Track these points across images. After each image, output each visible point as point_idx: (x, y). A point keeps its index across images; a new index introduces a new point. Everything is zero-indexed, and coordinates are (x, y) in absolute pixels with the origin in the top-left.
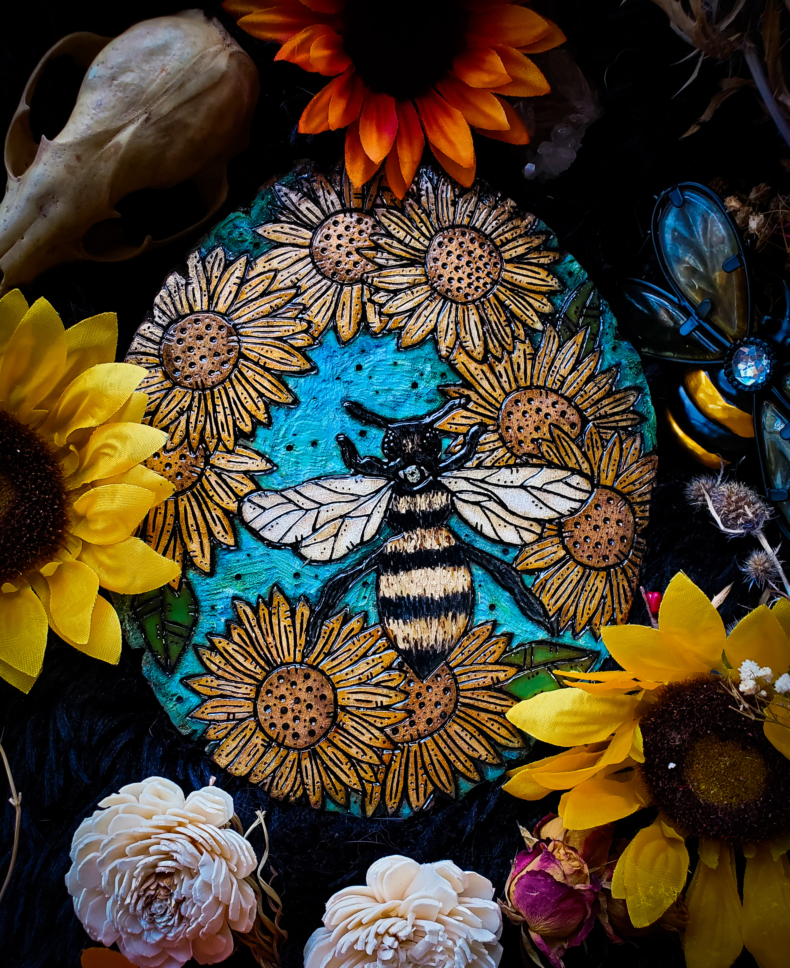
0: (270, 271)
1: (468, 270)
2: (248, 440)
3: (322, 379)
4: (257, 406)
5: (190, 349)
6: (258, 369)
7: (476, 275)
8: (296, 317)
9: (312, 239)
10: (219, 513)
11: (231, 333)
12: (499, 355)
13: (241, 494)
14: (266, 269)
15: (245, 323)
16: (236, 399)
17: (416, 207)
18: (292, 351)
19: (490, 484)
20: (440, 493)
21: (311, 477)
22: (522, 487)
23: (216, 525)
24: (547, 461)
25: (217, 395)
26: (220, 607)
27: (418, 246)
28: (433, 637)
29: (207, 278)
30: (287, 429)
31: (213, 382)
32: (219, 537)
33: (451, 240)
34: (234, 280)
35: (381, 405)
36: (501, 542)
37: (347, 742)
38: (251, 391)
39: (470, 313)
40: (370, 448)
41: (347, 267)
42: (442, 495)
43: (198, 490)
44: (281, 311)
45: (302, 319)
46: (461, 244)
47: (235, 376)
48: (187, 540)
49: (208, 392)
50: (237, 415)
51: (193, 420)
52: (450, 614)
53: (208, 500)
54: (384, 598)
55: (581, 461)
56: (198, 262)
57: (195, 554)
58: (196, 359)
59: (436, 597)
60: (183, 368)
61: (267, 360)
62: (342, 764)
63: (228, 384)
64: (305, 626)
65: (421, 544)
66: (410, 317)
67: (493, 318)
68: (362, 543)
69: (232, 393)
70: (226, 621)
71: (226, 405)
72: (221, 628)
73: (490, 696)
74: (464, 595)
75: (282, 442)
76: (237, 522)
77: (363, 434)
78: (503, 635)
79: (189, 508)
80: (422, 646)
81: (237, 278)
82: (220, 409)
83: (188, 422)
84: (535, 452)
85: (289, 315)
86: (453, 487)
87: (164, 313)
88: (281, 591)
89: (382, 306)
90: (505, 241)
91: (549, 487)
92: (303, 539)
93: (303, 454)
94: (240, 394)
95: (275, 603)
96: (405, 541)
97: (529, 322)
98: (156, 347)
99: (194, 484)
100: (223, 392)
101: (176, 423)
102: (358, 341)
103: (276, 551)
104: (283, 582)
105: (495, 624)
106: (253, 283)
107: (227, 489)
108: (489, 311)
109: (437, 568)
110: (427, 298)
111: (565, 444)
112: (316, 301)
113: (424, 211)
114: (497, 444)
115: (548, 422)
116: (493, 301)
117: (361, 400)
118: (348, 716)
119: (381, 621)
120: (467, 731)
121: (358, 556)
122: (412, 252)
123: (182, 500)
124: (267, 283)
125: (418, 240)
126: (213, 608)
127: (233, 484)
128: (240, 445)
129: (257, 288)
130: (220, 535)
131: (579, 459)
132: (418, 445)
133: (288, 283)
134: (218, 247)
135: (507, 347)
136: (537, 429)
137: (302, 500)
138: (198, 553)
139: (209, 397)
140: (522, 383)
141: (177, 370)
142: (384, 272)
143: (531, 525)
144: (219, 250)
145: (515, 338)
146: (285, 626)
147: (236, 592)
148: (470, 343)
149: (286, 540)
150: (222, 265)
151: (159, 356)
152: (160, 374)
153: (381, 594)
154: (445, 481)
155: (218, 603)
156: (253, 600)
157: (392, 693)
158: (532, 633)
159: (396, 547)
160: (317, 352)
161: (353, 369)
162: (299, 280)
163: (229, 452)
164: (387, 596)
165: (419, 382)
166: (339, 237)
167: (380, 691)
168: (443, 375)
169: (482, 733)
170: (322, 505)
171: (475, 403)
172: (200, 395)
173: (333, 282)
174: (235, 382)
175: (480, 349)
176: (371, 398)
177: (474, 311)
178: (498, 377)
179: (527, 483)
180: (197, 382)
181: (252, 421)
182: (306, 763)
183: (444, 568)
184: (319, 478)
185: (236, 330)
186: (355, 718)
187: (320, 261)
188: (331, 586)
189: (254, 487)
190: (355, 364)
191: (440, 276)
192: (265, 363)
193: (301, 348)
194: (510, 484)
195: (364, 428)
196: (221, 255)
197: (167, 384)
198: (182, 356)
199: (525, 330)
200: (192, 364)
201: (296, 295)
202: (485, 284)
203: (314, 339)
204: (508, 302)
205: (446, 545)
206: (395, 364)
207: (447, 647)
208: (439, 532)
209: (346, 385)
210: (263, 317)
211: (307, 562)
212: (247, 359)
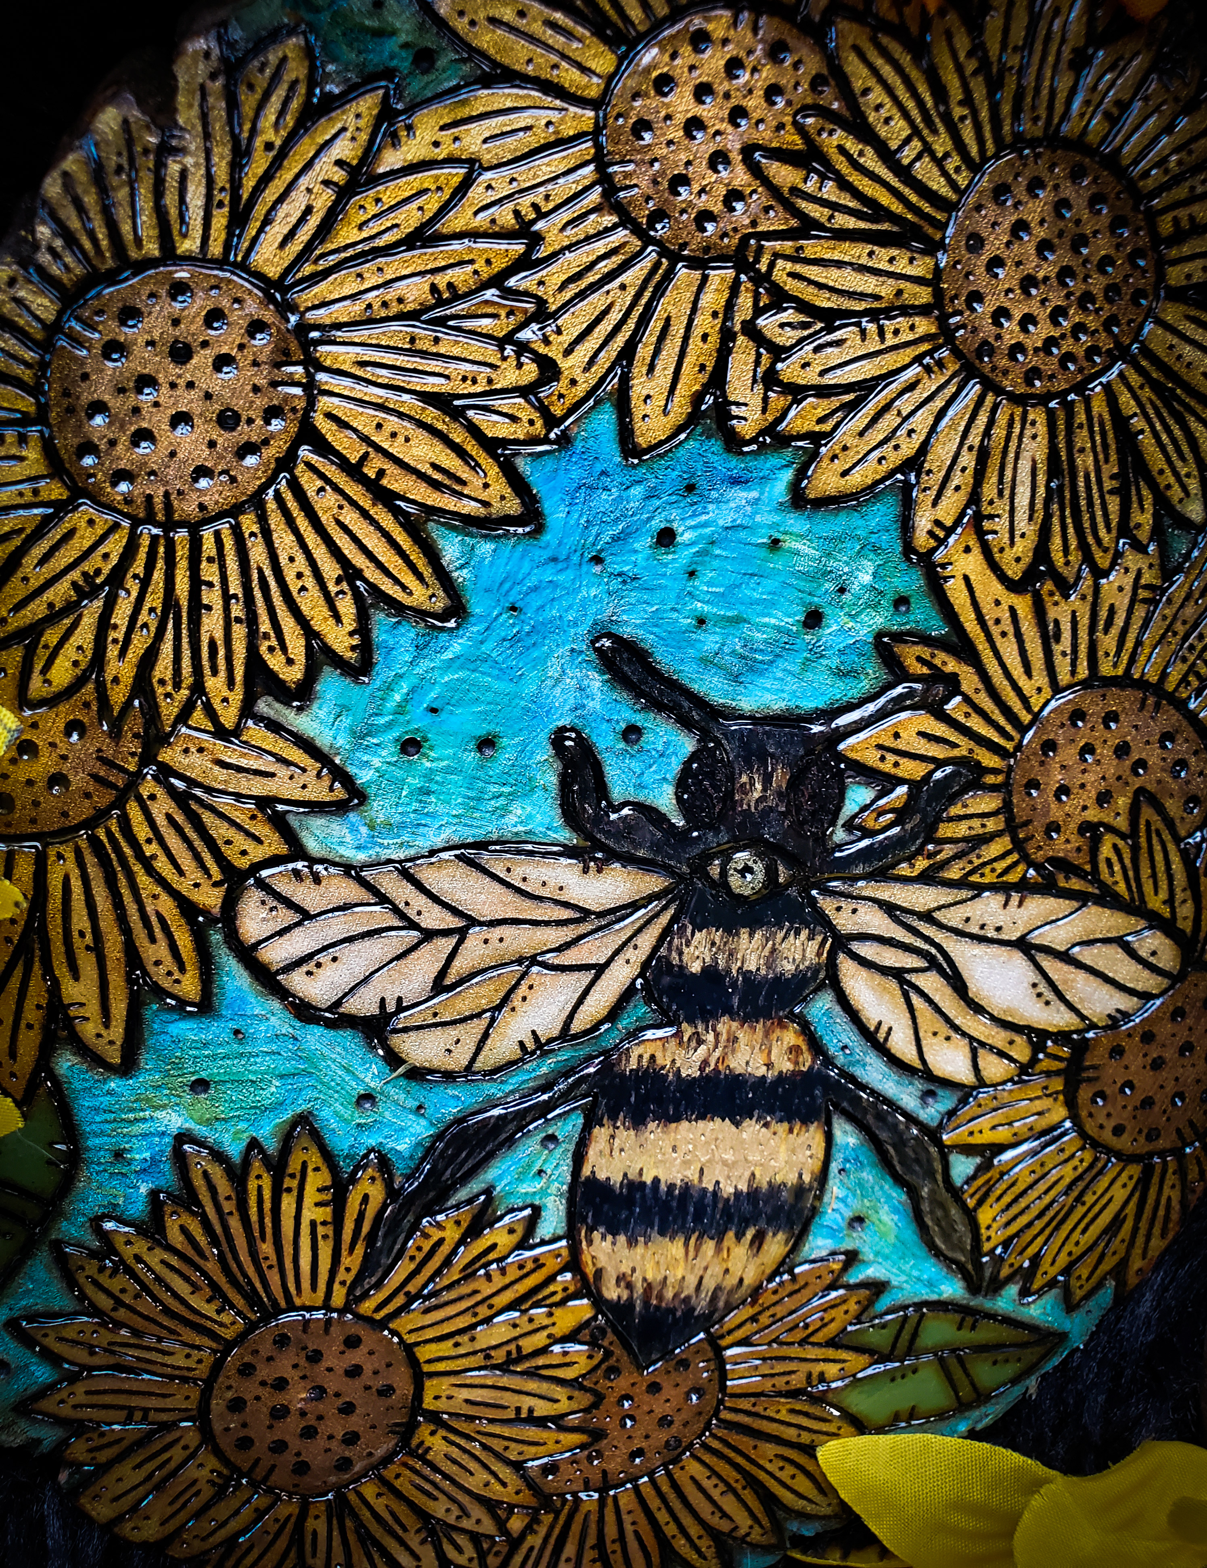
0: (451, 161)
1: (1057, 299)
2: (288, 704)
3: (546, 554)
4: (332, 608)
5: (146, 381)
6: (354, 490)
7: (1075, 316)
8: (509, 338)
9: (610, 79)
10: (166, 906)
11: (286, 352)
12: (1069, 573)
13: (243, 863)
14: (441, 153)
15: (338, 326)
16: (268, 572)
17: (962, 43)
18: (472, 447)
19: (941, 926)
20: (804, 934)
21: (456, 840)
22: (1023, 945)
23: (153, 940)
24: (1102, 885)
25: (209, 546)
26: (140, 1154)
27: (938, 184)
28: (692, 1281)
29: (235, 139)
30: (413, 690)
31: (202, 507)
32: (159, 975)
33: (1035, 185)
34: (325, 168)
35: (706, 662)
36: (927, 1074)
37: (428, 1487)
38: (320, 553)
39: (1028, 432)
40: (647, 779)
41: (703, 202)
42: (810, 938)
43: (109, 834)
44: (460, 308)
45: (523, 348)
46: (1061, 205)
47: (278, 496)
48: (61, 970)
49: (181, 535)
50: (265, 626)
51: (121, 615)
52: (750, 1233)
53: (137, 868)
54: (592, 1180)
55: (1179, 895)
56: (213, 76)
57: (82, 1012)
58: (158, 422)
59: (728, 1190)
60: (113, 443)
61: (388, 466)
62: (405, 1530)
63: (249, 523)
64: (366, 1228)
65: (723, 1059)
66: (851, 408)
67: (1085, 462)
68: (565, 1034)
69: (258, 554)
70: (154, 1194)
71: (235, 587)
72: (138, 1207)
73: (792, 1411)
74: (800, 1190)
75: (389, 725)
76: (216, 937)
77: (632, 733)
78: (864, 1285)
79: (76, 885)
80: (660, 1297)
81: (339, 163)
82: (212, 597)
83: (104, 624)
84: (1082, 861)
85: (485, 324)
86: (845, 922)
87: (71, 240)
88: (316, 1136)
89: (779, 352)
90: (1185, 224)
91: (1085, 955)
92: (401, 1008)
93: (448, 770)
94: (283, 560)
95: (294, 1166)
96: (681, 1044)
97: (1176, 493)
98: (29, 355)
99: (101, 815)
100: (229, 543)
101: (67, 622)
102: (681, 452)
103: (318, 1030)
104: (325, 1113)
105: (852, 1258)
106: (390, 193)
107: (198, 844)
108: (1082, 438)
109: (747, 1123)
110: (918, 359)
111: (1157, 847)
112: (582, 295)
113: (984, 67)
114: (992, 825)
115: (1137, 783)
116: (1099, 406)
117: (648, 639)
118: (442, 1432)
119: (571, 1234)
120: (720, 1477)
121: (544, 1070)
122: (914, 198)
123: (60, 856)
124: (433, 203)
125: (939, 163)
126: (119, 1155)
127: (220, 830)
128: (259, 719)
129: (399, 216)
130: (162, 970)
131: (1178, 890)
132: (780, 794)
133: (505, 216)
134: (292, 31)
135: (1098, 555)
136: (1104, 798)
137: (419, 901)
138: (93, 1009)
139: (182, 552)
140: (1106, 669)
141: (88, 448)
142: (812, 248)
143: (1011, 1042)
144: (292, 45)
145: (1125, 529)
146: (313, 1224)
147: (190, 1125)
148: (1001, 525)
149: (352, 1006)
150: (295, 105)
151: (34, 390)
152: (32, 453)
153: (586, 1171)
154: (827, 905)
155: (136, 1143)
156: (234, 1150)
157: (560, 1392)
158: (930, 1284)
159: (653, 1057)
160: (549, 464)
161: (649, 541)
162: (541, 215)
163: (221, 733)
164: (601, 1176)
165: (827, 611)
166: (702, 91)
167: (532, 1385)
168: (901, 602)
169: (753, 1482)
170: (473, 922)
171: (967, 699)
172: (154, 539)
173: (648, 240)
174: (275, 520)
175: (1024, 547)
176: (681, 638)
177: (1041, 428)
178: (1049, 637)
179: (1035, 938)
180: (149, 498)
181: (309, 647)
182: (317, 1525)
183: (766, 1125)
184: (482, 845)
185: (307, 345)
186: (458, 1440)
187: (622, 162)
188: (454, 1136)
189: (283, 849)
190: (658, 524)
191: (976, 297)
192: (381, 473)
193: (504, 442)
194: (991, 934)
195: (639, 719)
196: (296, 70)
197: (55, 491)
198: (114, 403)
199: (1156, 515)
200: (144, 435)
201: (524, 263)
202: (1092, 351)
203: (551, 421)
204: (1138, 423)
205: (787, 1066)
206: (775, 543)
207: (721, 1304)
208: (778, 1032)
209: (615, 584)
210: (401, 317)
211: (401, 1070)
212: (323, 447)
